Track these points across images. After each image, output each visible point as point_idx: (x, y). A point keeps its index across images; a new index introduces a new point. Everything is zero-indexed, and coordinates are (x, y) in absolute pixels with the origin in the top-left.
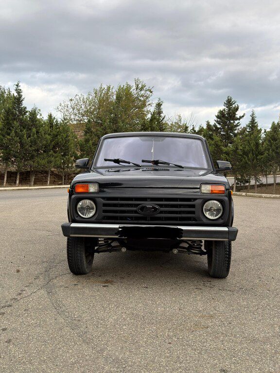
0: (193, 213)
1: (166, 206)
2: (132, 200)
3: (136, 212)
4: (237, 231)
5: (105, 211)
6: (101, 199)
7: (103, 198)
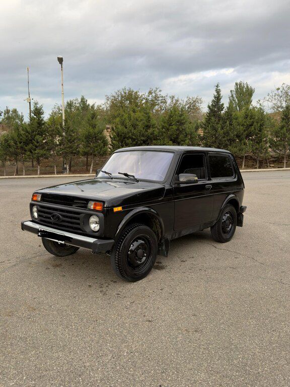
0: (79, 224)
1: (67, 217)
5: (39, 216)
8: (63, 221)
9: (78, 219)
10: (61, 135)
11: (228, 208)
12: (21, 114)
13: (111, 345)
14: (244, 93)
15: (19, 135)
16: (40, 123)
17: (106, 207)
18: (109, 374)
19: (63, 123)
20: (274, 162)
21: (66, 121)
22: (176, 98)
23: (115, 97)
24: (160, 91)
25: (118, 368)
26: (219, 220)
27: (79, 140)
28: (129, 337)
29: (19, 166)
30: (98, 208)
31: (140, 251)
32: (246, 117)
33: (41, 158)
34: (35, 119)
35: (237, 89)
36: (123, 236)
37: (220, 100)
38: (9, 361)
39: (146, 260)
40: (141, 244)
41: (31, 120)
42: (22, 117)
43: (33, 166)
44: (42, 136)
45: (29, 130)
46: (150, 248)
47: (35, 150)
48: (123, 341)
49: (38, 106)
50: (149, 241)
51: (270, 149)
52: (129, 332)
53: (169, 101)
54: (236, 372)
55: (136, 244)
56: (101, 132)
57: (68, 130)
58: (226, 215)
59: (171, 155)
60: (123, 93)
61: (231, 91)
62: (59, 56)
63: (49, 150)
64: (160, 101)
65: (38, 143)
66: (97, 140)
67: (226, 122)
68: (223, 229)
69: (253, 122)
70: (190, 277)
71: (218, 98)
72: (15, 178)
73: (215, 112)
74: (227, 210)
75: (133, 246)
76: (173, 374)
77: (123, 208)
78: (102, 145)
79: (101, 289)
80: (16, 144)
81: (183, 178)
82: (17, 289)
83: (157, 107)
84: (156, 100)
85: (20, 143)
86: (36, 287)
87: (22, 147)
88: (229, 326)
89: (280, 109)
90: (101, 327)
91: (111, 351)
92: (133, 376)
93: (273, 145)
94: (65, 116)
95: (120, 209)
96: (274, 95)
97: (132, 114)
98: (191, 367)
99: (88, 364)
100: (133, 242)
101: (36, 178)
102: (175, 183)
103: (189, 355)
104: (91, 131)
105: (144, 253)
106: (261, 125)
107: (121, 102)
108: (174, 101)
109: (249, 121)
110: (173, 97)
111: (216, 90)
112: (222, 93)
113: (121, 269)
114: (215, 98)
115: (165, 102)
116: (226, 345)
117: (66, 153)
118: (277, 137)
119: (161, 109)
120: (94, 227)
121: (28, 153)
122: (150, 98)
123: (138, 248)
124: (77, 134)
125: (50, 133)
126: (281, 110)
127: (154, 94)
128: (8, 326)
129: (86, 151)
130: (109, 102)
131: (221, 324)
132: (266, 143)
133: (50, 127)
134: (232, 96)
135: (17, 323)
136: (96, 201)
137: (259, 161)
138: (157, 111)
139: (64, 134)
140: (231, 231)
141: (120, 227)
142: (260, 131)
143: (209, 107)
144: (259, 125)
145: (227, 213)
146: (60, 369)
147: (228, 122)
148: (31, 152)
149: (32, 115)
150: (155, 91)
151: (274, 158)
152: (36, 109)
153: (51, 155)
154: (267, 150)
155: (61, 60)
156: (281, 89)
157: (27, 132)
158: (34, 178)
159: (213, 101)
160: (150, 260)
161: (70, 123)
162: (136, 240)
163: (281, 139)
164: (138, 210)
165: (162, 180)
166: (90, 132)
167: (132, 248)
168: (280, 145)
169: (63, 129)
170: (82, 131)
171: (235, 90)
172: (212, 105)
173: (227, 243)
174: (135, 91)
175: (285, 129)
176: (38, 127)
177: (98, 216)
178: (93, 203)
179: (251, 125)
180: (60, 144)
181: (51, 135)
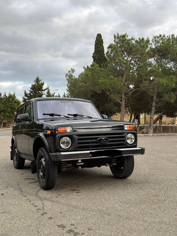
0: (124, 141)
2: (93, 136)
3: (96, 142)
4: (145, 149)
5: (79, 143)
6: (76, 136)
7: (77, 135)
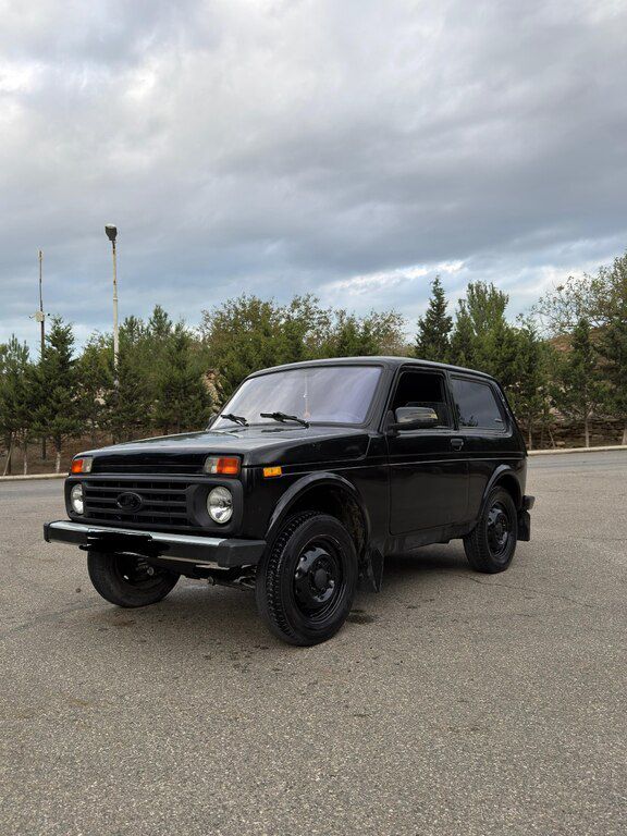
0: (183, 509)
1: (155, 496)
5: (88, 504)
6: (86, 484)
8: (147, 508)
9: (182, 498)
10: (109, 386)
11: (497, 496)
12: (22, 345)
13: (279, 763)
14: (488, 305)
15: (18, 387)
16: (64, 361)
17: (248, 467)
18: (287, 820)
19: (116, 360)
20: (563, 436)
21: (121, 356)
22: (348, 314)
23: (221, 314)
24: (316, 301)
25: (306, 806)
26: (482, 520)
27: (148, 395)
28: (319, 747)
29: (14, 458)
30: (229, 470)
31: (320, 573)
32: (500, 342)
33: (64, 437)
34: (54, 352)
35: (472, 297)
36: (283, 536)
37: (443, 309)
38: (37, 805)
39: (333, 594)
40: (322, 558)
41: (44, 356)
42: (26, 349)
43: (44, 457)
44: (68, 389)
45: (41, 376)
46: (341, 569)
47: (52, 418)
48: (307, 755)
49: (62, 326)
50: (338, 552)
51: (552, 410)
52: (317, 737)
53: (334, 322)
54: (591, 801)
55: (311, 556)
56: (196, 378)
57: (124, 374)
58: (495, 509)
59: (376, 371)
60: (238, 306)
61: (460, 301)
62: (108, 225)
63: (84, 417)
64: (315, 321)
65: (59, 402)
66: (187, 393)
67: (458, 354)
68: (490, 541)
69: (514, 354)
70: (434, 634)
71: (439, 306)
72: (5, 480)
73: (435, 333)
74: (496, 499)
75: (306, 559)
76: (442, 811)
77: (283, 470)
78: (200, 402)
79: (236, 662)
80: (10, 406)
81: (406, 415)
82: (35, 668)
83: (309, 333)
84: (308, 318)
85: (20, 403)
86: (80, 663)
87: (23, 414)
88: (547, 719)
89: (566, 329)
90: (248, 731)
91: (282, 776)
92: (346, 819)
93: (559, 400)
94: (120, 346)
95: (277, 471)
96: (552, 301)
97: (263, 340)
98: (479, 798)
99: (231, 802)
100: (306, 550)
101: (52, 478)
102: (390, 428)
103: (472, 774)
104: (176, 374)
105: (329, 578)
106: (530, 359)
107: (235, 324)
108: (345, 321)
109: (505, 352)
110: (343, 313)
111: (434, 291)
112: (446, 297)
113: (280, 613)
114: (433, 305)
115: (327, 323)
116: (552, 751)
117: (121, 423)
118: (567, 383)
119: (319, 337)
120: (220, 513)
121: (37, 425)
122: (295, 315)
123: (315, 566)
124: (145, 382)
125: (87, 381)
126: (570, 331)
127: (303, 308)
128: (24, 738)
129: (164, 417)
130: (209, 325)
131: (526, 715)
132: (545, 396)
133: (87, 370)
134: (463, 311)
135: (45, 729)
136: (223, 455)
137: (533, 435)
138: (311, 340)
139: (116, 382)
140: (507, 550)
141: (275, 516)
142: (530, 371)
143: (421, 324)
144: (527, 357)
145: (495, 506)
146: (165, 815)
147: (462, 354)
148: (44, 423)
149: (48, 344)
150: (305, 302)
151: (563, 428)
152: (57, 333)
153: (87, 428)
154: (547, 411)
155: (112, 233)
156: (566, 288)
157: (37, 380)
158: (47, 479)
159: (430, 312)
160: (342, 595)
161: (131, 360)
162: (311, 547)
163: (575, 387)
164: (311, 479)
165: (360, 420)
166: (171, 378)
167: (303, 565)
168: (574, 400)
169: (114, 373)
170: (154, 376)
171: (467, 298)
172: (428, 320)
173: (502, 574)
174: (264, 301)
175: (581, 365)
176: (61, 369)
177: (228, 487)
178: (216, 460)
179: (511, 360)
180: (108, 405)
181: (88, 387)
